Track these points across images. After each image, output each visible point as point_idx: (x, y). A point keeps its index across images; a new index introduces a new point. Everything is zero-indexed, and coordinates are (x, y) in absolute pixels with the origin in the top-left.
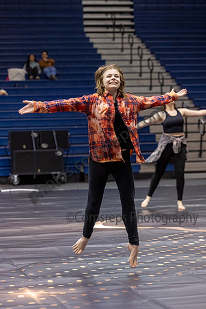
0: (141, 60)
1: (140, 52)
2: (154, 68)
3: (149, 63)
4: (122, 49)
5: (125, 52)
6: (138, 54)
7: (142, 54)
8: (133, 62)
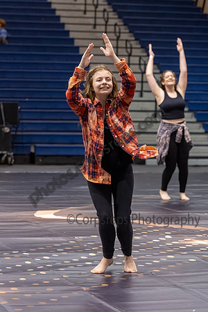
0: (106, 25)
1: (106, 16)
2: (122, 35)
3: (115, 29)
4: (85, 12)
5: (88, 14)
6: (104, 18)
7: (108, 18)
8: (97, 27)
